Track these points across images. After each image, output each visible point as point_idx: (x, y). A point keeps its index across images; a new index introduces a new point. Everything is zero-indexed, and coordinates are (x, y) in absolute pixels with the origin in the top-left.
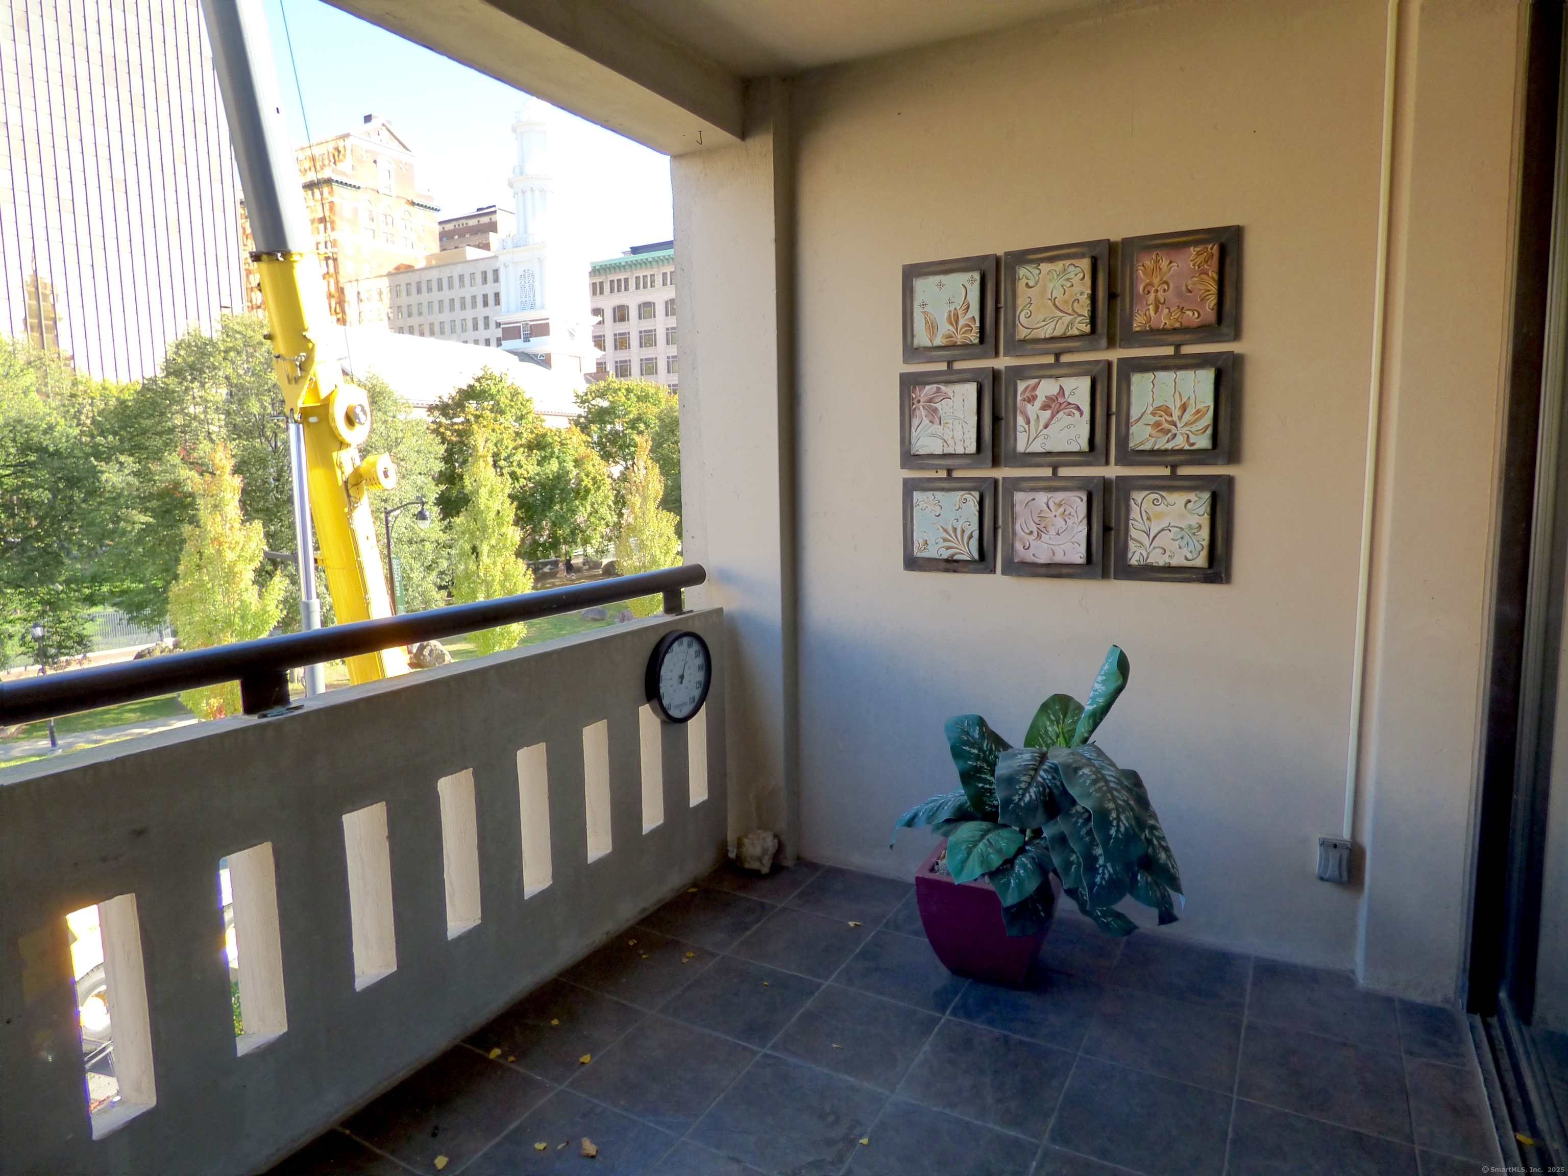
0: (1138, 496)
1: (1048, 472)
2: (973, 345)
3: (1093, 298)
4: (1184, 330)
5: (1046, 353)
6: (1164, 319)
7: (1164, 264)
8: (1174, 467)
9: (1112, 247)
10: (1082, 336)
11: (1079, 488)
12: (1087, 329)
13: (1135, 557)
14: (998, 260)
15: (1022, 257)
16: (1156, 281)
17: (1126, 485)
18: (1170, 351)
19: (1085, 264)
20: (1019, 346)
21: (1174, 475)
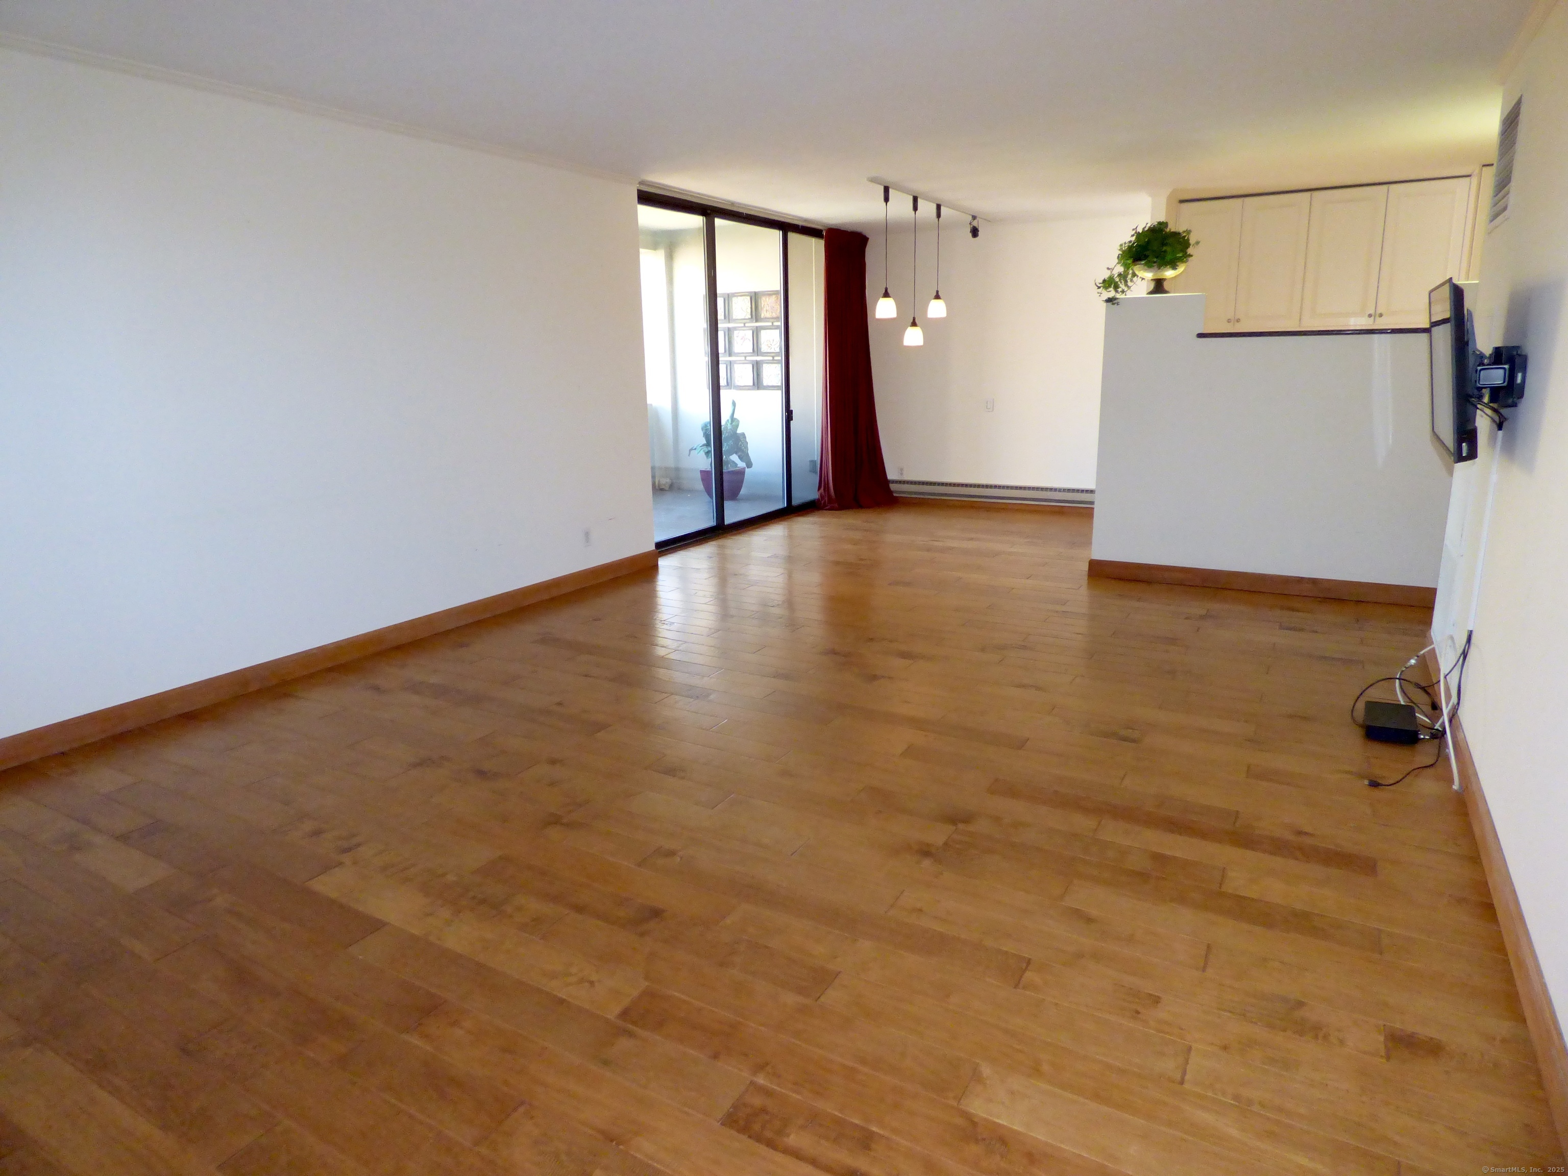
0: (764, 365)
1: (743, 358)
2: (722, 320)
3: (751, 308)
4: (772, 318)
5: (741, 323)
6: (768, 315)
7: (767, 299)
8: (773, 357)
9: (756, 293)
10: (749, 319)
11: (751, 363)
12: (750, 317)
13: (765, 383)
14: (728, 294)
15: (734, 295)
16: (766, 304)
17: (763, 362)
18: (770, 324)
19: (749, 298)
20: (735, 321)
21: (773, 360)
